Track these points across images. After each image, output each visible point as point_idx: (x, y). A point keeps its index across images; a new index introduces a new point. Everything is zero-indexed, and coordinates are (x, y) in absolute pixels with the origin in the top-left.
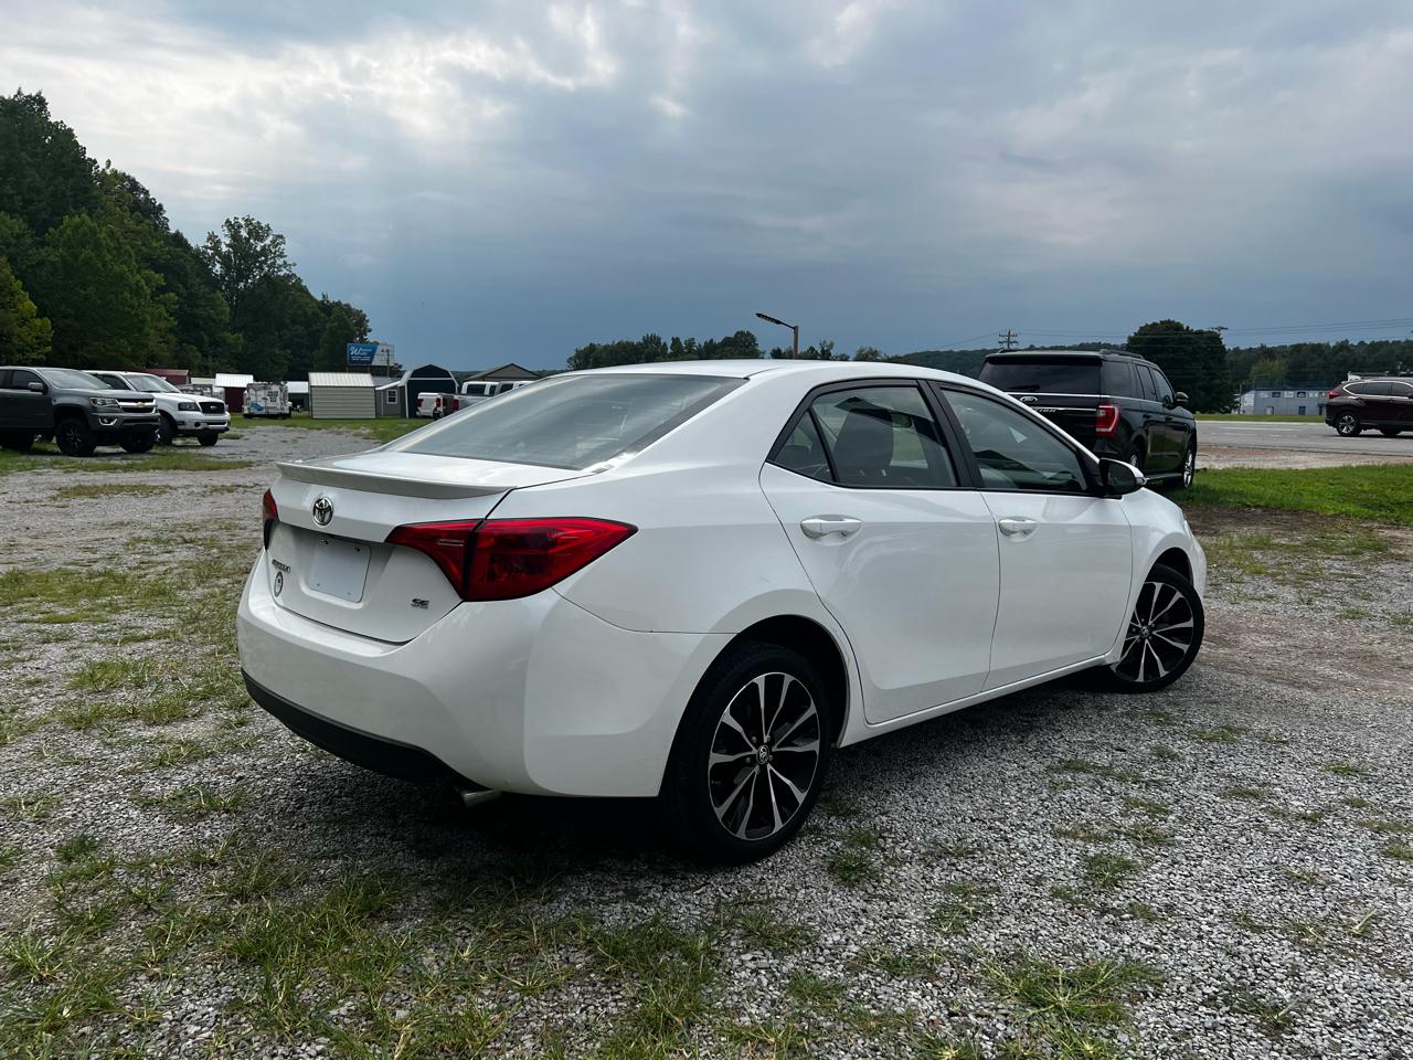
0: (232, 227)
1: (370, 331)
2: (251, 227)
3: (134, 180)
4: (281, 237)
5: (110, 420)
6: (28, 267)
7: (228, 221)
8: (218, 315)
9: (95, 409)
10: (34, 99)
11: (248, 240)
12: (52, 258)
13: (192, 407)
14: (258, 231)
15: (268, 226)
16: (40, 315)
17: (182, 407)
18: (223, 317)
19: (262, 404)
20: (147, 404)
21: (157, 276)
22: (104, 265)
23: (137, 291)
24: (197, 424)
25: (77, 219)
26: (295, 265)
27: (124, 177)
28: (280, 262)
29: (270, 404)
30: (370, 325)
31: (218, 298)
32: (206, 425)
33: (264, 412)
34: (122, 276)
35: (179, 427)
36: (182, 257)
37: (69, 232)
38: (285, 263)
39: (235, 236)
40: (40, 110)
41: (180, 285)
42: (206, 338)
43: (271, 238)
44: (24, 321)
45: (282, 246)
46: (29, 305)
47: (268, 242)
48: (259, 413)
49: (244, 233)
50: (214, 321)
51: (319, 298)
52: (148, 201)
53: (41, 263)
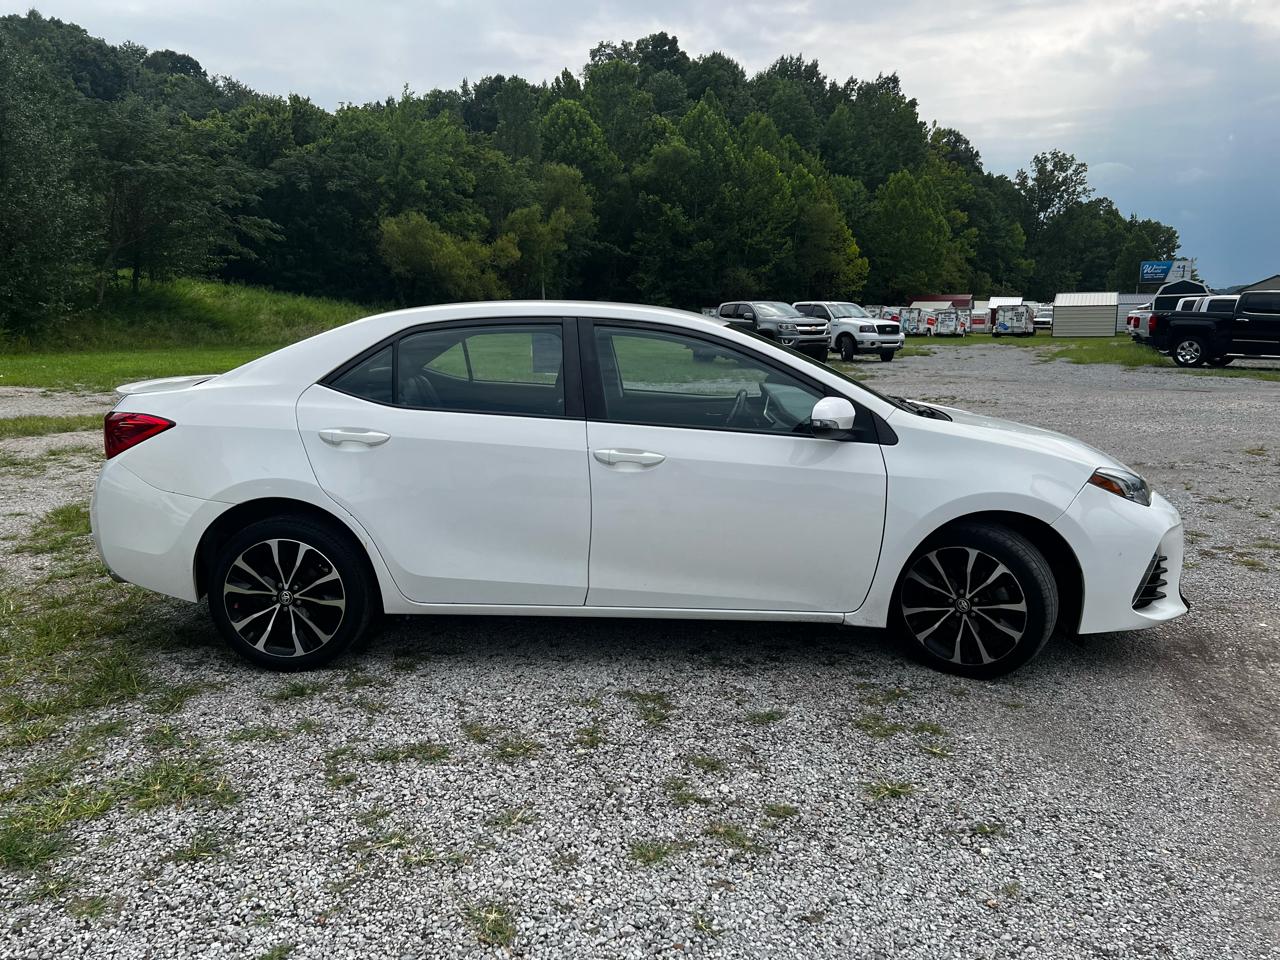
0: (1040, 162)
1: (1179, 247)
2: (1057, 160)
3: (958, 134)
4: (1084, 165)
5: (790, 341)
6: (859, 218)
7: (1036, 157)
8: (1014, 243)
9: (780, 333)
10: (890, 79)
11: (1052, 172)
12: (877, 210)
13: (870, 329)
14: (1061, 163)
15: (1072, 156)
16: (861, 256)
17: (862, 329)
18: (1019, 246)
19: (1008, 324)
20: (819, 328)
21: (962, 214)
22: (915, 210)
23: (939, 230)
24: (873, 344)
25: (899, 174)
26: (1094, 190)
27: (950, 132)
28: (1080, 189)
29: (1016, 324)
30: (1179, 242)
31: (1017, 228)
32: (880, 344)
33: (1009, 331)
34: (928, 219)
35: (859, 346)
36: (988, 195)
37: (892, 186)
38: (1085, 189)
39: (1042, 171)
40: (894, 87)
41: (983, 220)
42: (1002, 266)
43: (1073, 168)
44: (850, 262)
45: (1084, 174)
46: (855, 248)
47: (1070, 172)
48: (1007, 331)
49: (1050, 167)
50: (1010, 249)
51: (1128, 219)
52: (968, 149)
53: (869, 214)
